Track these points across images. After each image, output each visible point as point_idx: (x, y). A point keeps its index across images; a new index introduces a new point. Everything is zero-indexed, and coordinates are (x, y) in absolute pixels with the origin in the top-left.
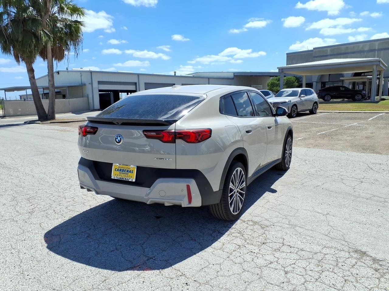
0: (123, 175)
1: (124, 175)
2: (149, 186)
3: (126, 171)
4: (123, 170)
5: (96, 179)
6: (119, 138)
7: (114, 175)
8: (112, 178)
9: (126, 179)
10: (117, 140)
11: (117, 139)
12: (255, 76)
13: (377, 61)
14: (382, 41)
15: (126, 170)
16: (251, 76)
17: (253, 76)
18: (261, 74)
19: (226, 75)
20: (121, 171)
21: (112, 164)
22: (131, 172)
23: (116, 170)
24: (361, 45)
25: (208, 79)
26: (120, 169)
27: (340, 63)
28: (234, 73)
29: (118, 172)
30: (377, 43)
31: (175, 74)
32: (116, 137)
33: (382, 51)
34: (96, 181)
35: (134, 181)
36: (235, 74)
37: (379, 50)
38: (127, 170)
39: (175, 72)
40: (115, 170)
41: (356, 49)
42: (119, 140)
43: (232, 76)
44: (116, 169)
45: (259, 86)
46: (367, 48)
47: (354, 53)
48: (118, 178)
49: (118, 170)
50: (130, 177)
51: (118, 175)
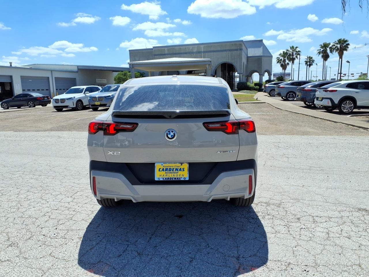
0: (170, 175)
1: (173, 174)
2: (210, 183)
3: (174, 170)
4: (170, 170)
5: (133, 184)
6: (172, 134)
7: (159, 175)
8: (156, 179)
9: (175, 178)
10: (170, 136)
11: (170, 134)
12: (99, 70)
13: (208, 61)
14: (206, 45)
15: (175, 169)
16: (94, 70)
17: (97, 70)
18: (105, 69)
19: (69, 69)
20: (168, 170)
21: (153, 164)
22: (182, 170)
23: (161, 170)
24: (191, 47)
25: (50, 72)
26: (166, 169)
27: (181, 61)
28: (78, 66)
29: (163, 173)
30: (202, 46)
31: (11, 65)
32: (168, 133)
33: (207, 53)
34: (134, 186)
35: (187, 179)
36: (79, 68)
37: (204, 52)
38: (176, 169)
39: (11, 63)
40: (159, 171)
41: (187, 51)
42: (172, 136)
43: (76, 69)
44: (160, 169)
45: (104, 80)
46: (195, 50)
47: (186, 53)
48: (164, 179)
49: (163, 170)
50: (181, 175)
51: (164, 175)
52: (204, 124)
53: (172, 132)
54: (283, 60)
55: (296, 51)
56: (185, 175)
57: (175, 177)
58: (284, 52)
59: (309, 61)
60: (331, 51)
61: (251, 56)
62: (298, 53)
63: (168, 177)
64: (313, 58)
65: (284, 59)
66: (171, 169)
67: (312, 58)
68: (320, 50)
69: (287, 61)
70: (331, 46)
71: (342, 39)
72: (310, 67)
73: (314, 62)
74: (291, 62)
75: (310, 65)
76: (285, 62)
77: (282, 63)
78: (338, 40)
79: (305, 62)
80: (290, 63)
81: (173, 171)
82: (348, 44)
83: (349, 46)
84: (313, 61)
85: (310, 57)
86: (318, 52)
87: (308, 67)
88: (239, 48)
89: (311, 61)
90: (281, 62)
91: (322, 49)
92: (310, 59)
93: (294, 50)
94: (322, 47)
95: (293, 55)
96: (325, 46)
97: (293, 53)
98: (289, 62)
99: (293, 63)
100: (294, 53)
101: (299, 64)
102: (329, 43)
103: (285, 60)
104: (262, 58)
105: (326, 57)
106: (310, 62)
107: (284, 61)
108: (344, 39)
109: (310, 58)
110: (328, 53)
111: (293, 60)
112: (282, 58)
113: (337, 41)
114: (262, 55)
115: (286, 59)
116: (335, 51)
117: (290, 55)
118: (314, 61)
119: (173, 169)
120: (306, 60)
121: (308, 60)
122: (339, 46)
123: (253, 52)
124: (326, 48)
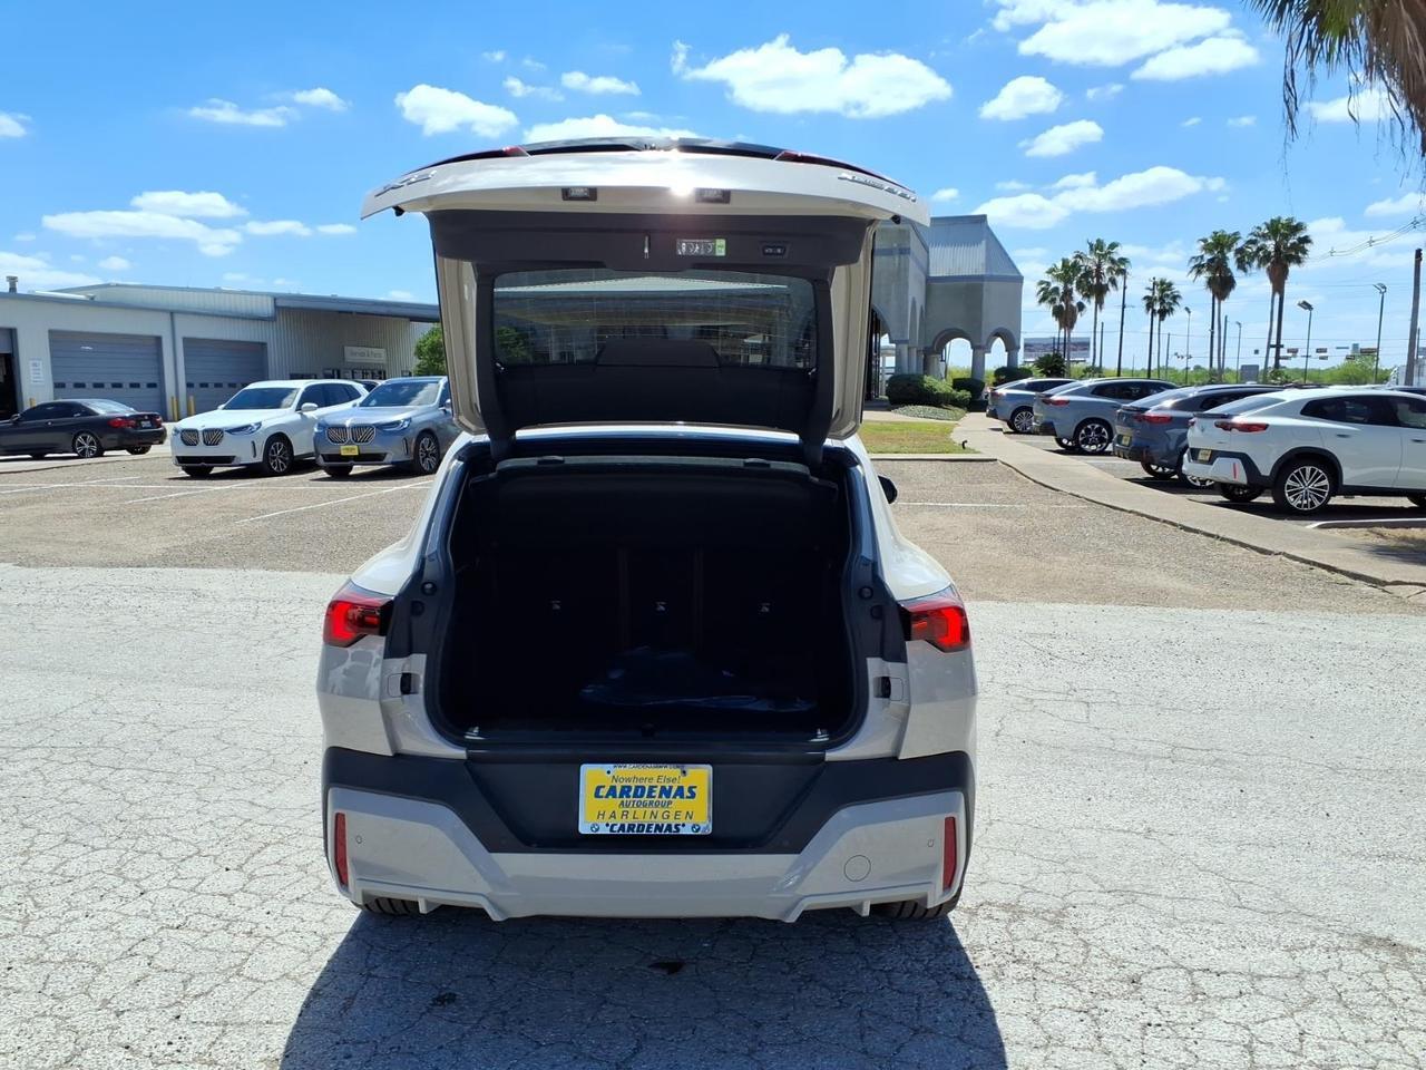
0: (640, 811)
1: (649, 810)
2: (796, 847)
3: (657, 793)
4: (639, 792)
5: (490, 852)
7: (594, 815)
8: (584, 829)
9: (658, 827)
12: (358, 313)
15: (658, 790)
16: (340, 312)
17: (351, 313)
18: (383, 310)
19: (244, 305)
20: (631, 793)
22: (687, 793)
23: (603, 792)
25: (168, 316)
26: (623, 787)
28: (275, 298)
29: (613, 804)
31: (13, 289)
34: (495, 856)
35: (706, 830)
36: (279, 303)
38: (663, 788)
39: (13, 280)
40: (597, 796)
43: (267, 308)
44: (598, 789)
45: (375, 350)
48: (616, 828)
49: (612, 791)
50: (683, 814)
51: (613, 815)
54: (1061, 290)
55: (1113, 261)
56: (695, 814)
57: (659, 820)
58: (1065, 262)
59: (1161, 298)
60: (1242, 265)
61: (941, 275)
62: (1120, 267)
63: (630, 820)
64: (1176, 288)
65: (1065, 287)
66: (643, 788)
67: (1170, 285)
68: (1202, 257)
69: (1077, 297)
70: (1240, 244)
71: (1283, 221)
72: (1162, 318)
73: (1178, 300)
74: (1093, 300)
75: (1163, 313)
76: (1071, 298)
77: (1058, 303)
78: (1269, 221)
79: (1145, 302)
80: (1090, 305)
81: (649, 796)
82: (1306, 240)
83: (1307, 246)
84: (1175, 298)
85: (1162, 283)
86: (1193, 265)
87: (1157, 318)
88: (895, 245)
89: (1168, 296)
90: (1053, 301)
91: (1208, 257)
92: (1162, 291)
93: (1104, 256)
94: (1208, 248)
95: (1099, 275)
96: (1220, 243)
97: (1099, 266)
98: (1085, 302)
99: (1100, 302)
100: (1105, 266)
101: (1124, 307)
102: (1235, 234)
103: (1071, 291)
104: (985, 283)
105: (1222, 285)
106: (1162, 300)
107: (1067, 294)
108: (1291, 220)
109: (1164, 286)
110: (1229, 271)
111: (1098, 292)
112: (1061, 286)
113: (1264, 227)
114: (981, 271)
115: (1074, 286)
116: (1255, 263)
117: (1088, 273)
118: (1179, 296)
119: (651, 788)
120: (1150, 294)
121: (1157, 294)
122: (1270, 245)
123: (950, 261)
124: (1222, 252)
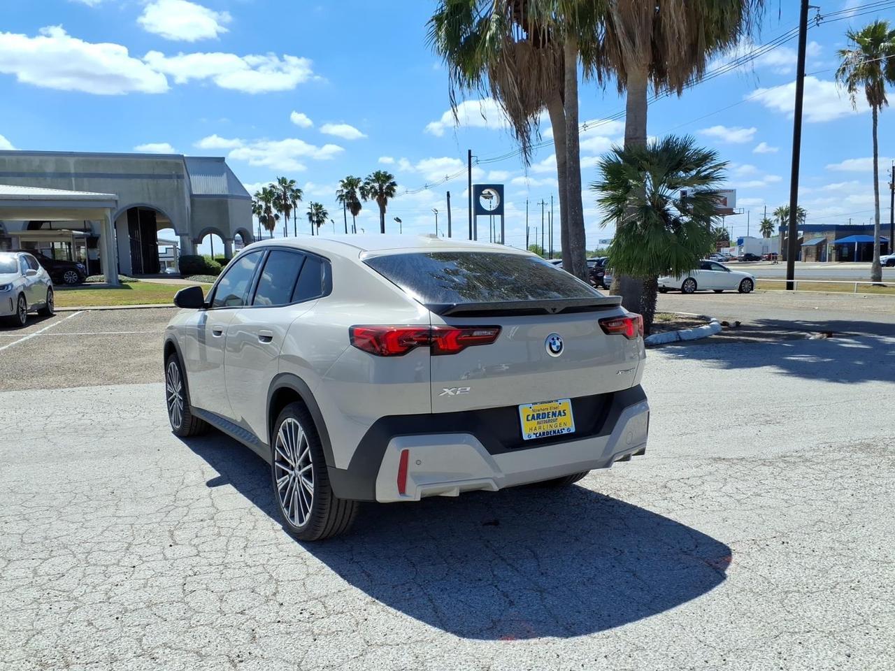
0: (546, 425)
1: (549, 424)
2: (609, 432)
3: (551, 416)
4: (544, 416)
5: (491, 453)
6: (558, 343)
7: (529, 430)
8: (525, 438)
9: (554, 432)
10: (555, 348)
15: (551, 414)
20: (541, 417)
21: (516, 407)
22: (563, 414)
23: (530, 418)
26: (537, 414)
29: (534, 423)
34: (493, 456)
35: (573, 430)
38: (553, 412)
40: (528, 420)
42: (558, 347)
44: (528, 416)
48: (538, 435)
49: (533, 417)
50: (563, 424)
51: (535, 429)
52: (600, 321)
53: (558, 339)
56: (567, 423)
57: (554, 428)
63: (542, 431)
66: (545, 413)
81: (548, 417)
119: (548, 413)
